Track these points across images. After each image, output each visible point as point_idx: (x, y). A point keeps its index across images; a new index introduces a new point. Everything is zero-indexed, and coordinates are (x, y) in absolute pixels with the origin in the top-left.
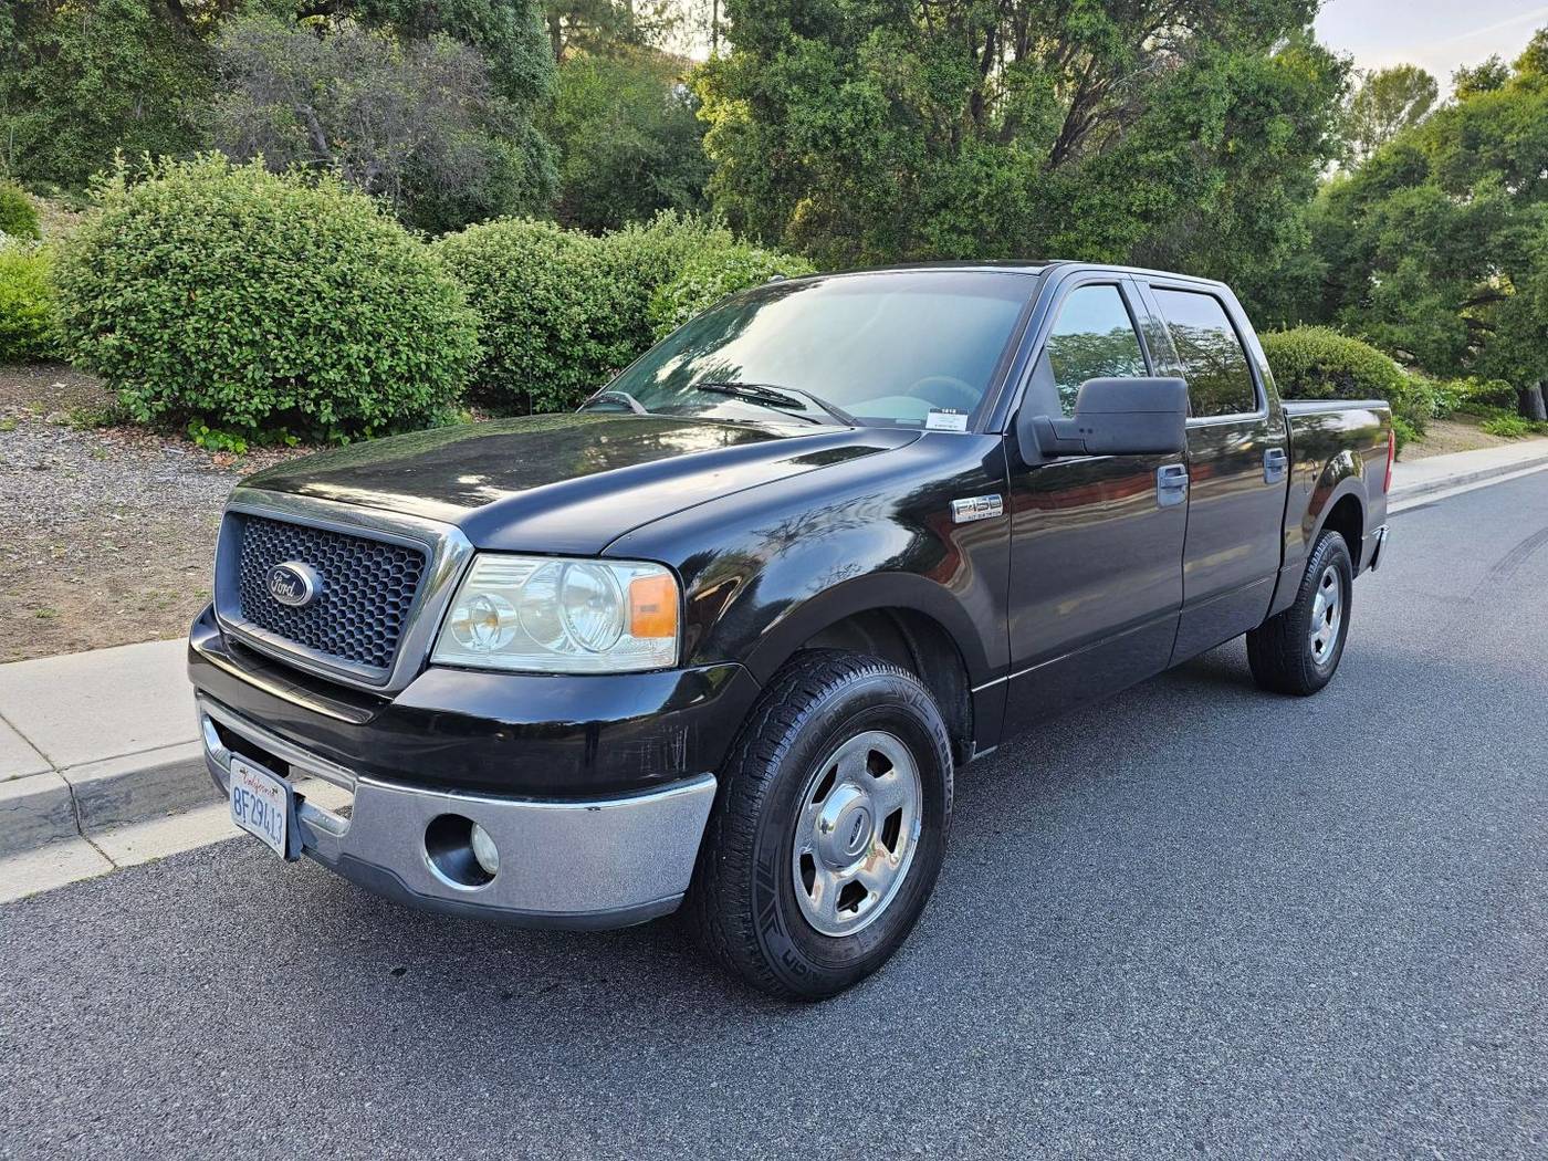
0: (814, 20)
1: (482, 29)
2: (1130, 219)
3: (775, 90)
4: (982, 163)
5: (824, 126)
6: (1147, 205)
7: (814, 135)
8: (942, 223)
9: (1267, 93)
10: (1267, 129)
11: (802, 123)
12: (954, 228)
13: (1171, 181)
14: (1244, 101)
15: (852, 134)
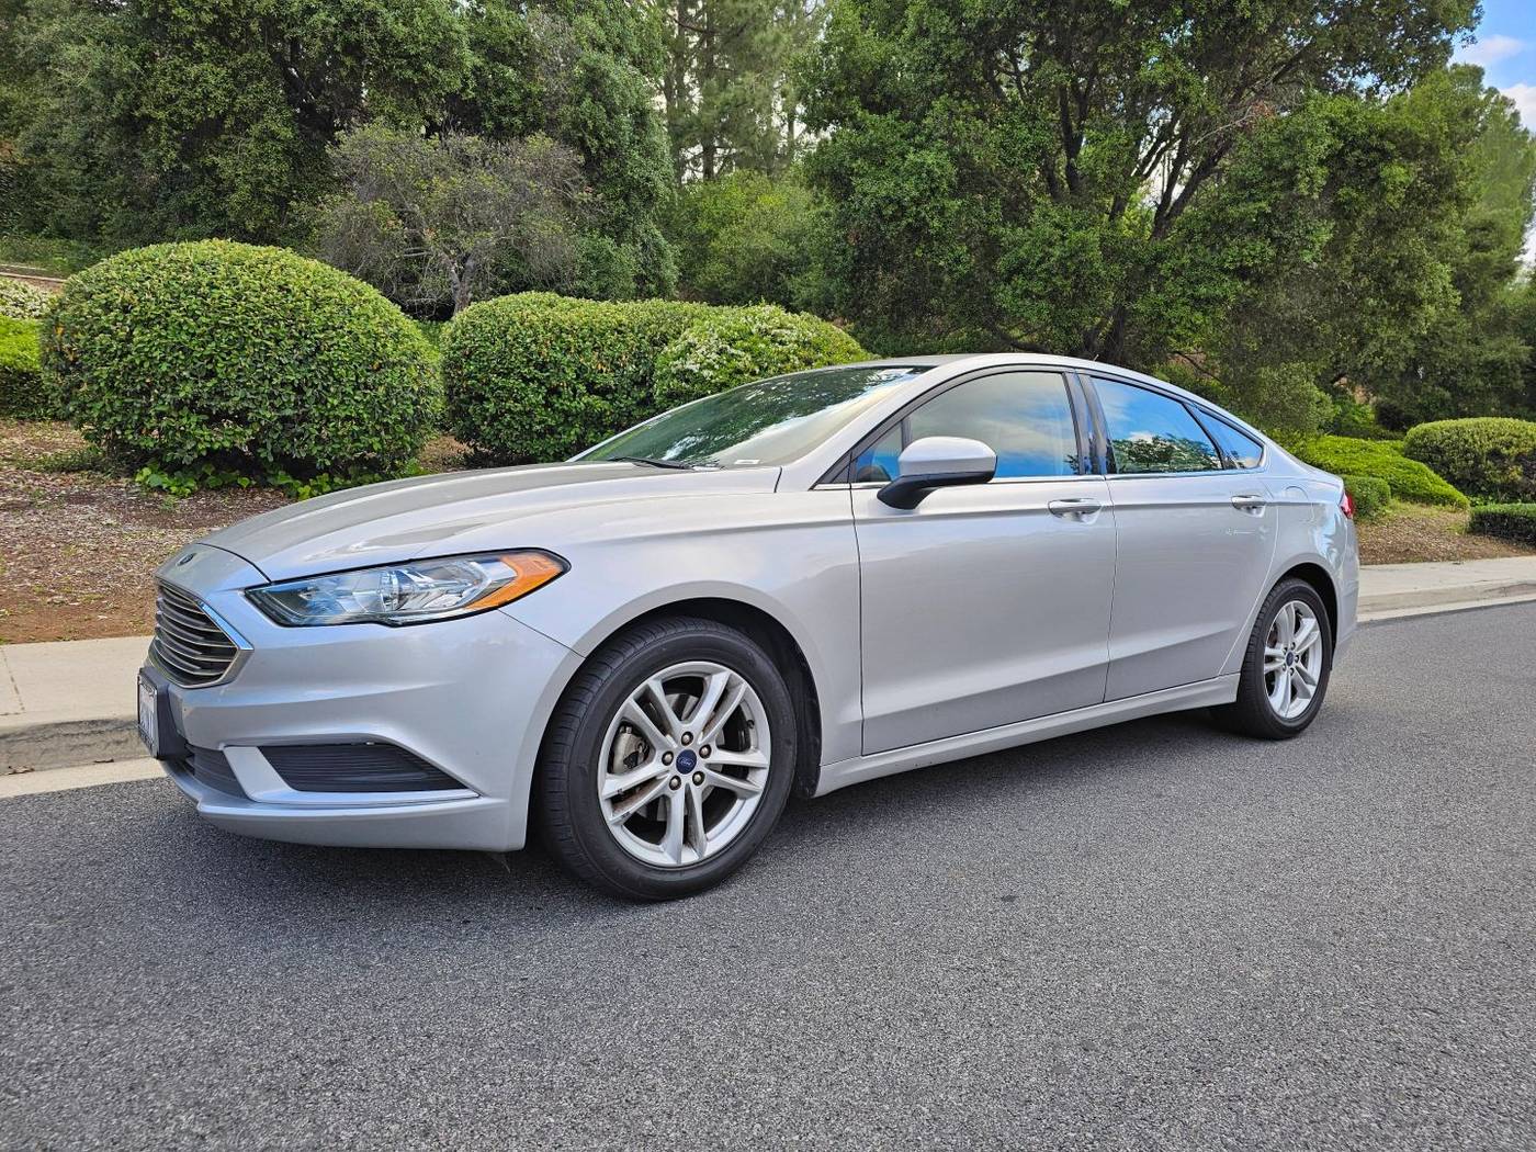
0: (887, 97)
1: (598, 138)
2: (1223, 276)
3: (841, 165)
4: (1057, 226)
5: (887, 197)
6: (1241, 261)
7: (878, 206)
8: (1015, 289)
9: (1381, 136)
10: (1382, 174)
11: (865, 195)
12: (1027, 294)
13: (1269, 235)
14: (1352, 145)
15: (916, 202)
